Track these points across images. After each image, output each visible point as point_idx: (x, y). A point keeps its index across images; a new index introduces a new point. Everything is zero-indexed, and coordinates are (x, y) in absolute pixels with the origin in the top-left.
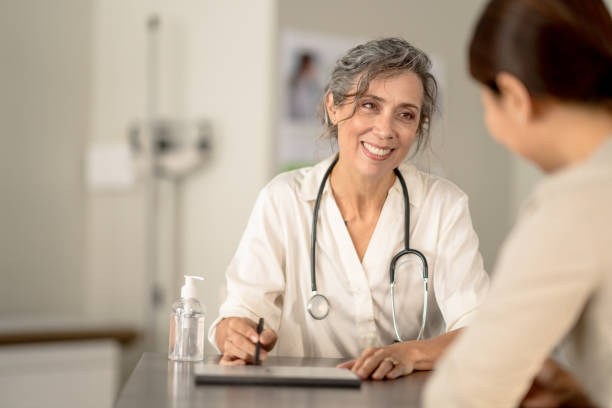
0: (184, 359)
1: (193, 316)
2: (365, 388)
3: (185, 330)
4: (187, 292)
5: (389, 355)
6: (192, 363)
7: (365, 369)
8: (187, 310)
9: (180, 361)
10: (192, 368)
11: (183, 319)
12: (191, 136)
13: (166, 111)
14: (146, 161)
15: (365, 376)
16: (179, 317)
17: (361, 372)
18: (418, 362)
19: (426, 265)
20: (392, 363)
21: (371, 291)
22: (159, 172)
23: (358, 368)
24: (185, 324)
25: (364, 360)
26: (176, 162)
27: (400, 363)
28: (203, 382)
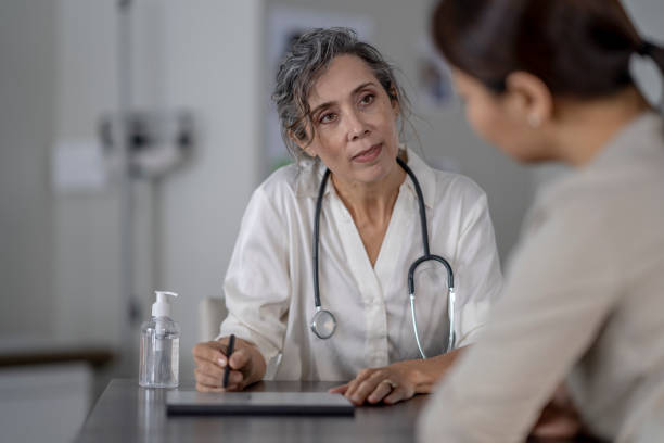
0: (157, 385)
1: (165, 336)
2: (360, 415)
3: (157, 352)
4: (158, 310)
5: (387, 378)
6: (166, 390)
7: (360, 394)
8: (159, 329)
9: (152, 389)
10: (165, 396)
11: (154, 340)
12: (171, 130)
13: (141, 102)
14: (119, 159)
15: (360, 402)
16: (150, 339)
17: (355, 397)
18: (420, 385)
19: (451, 273)
20: (390, 385)
21: (386, 302)
22: (134, 172)
23: (352, 393)
24: (157, 346)
25: (359, 384)
26: (153, 160)
27: (400, 386)
28: (175, 412)
